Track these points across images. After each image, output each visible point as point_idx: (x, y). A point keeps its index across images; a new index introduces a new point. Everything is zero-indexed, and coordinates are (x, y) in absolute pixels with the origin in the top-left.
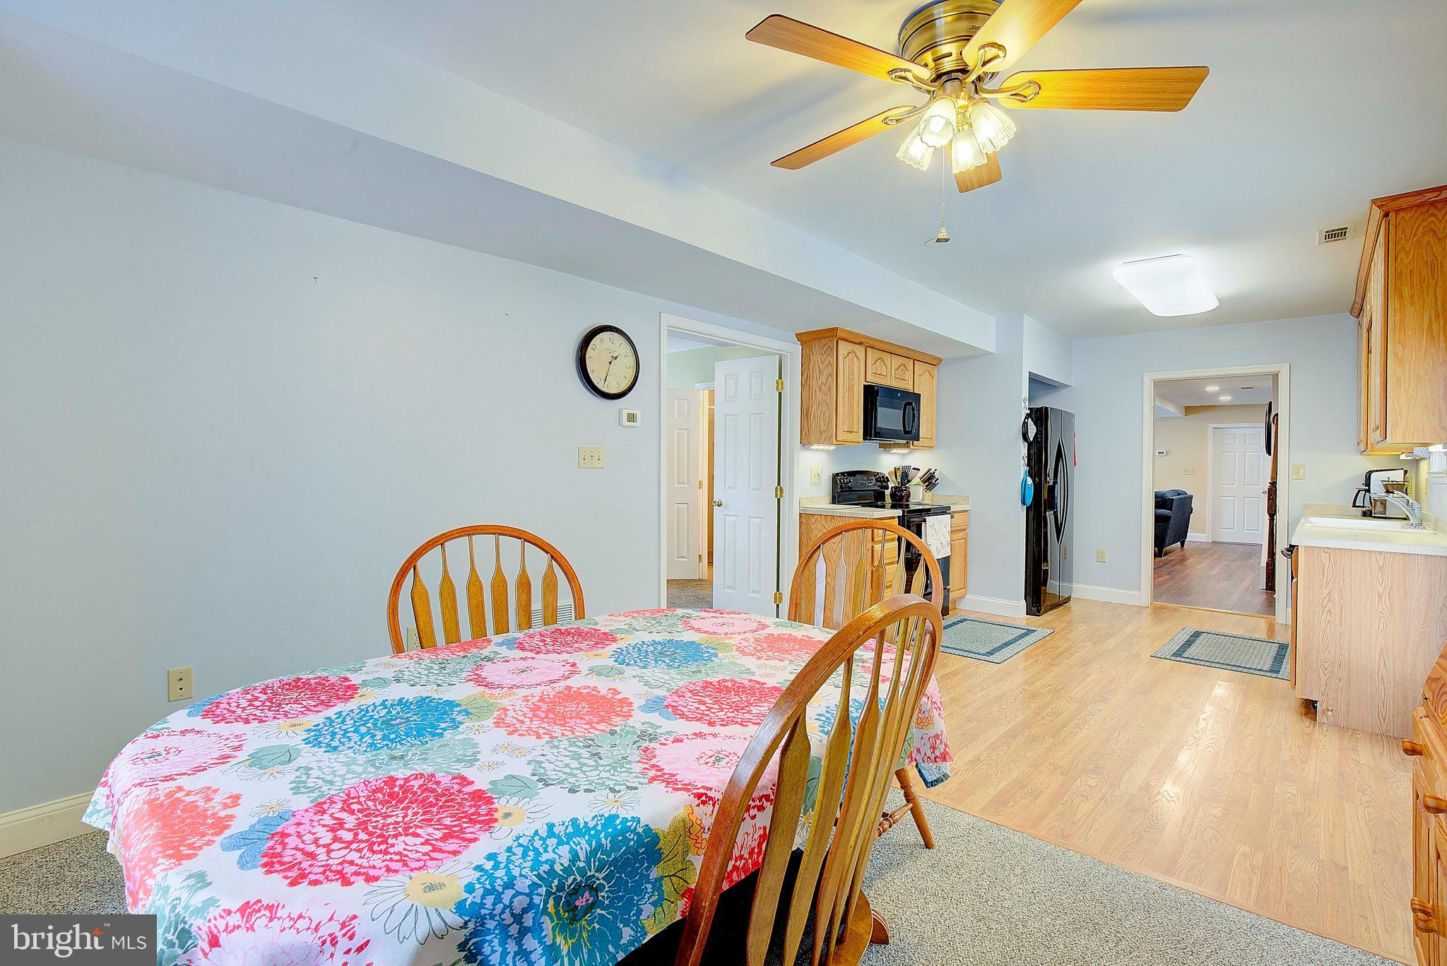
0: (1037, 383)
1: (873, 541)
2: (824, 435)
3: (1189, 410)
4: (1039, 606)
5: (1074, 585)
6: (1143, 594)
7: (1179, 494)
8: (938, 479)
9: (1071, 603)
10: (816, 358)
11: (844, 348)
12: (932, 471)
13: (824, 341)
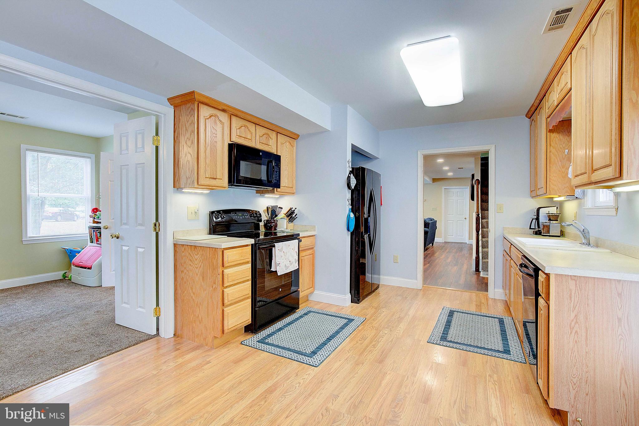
0: (357, 152)
1: (223, 266)
2: (189, 181)
3: (434, 180)
4: (358, 297)
5: (381, 277)
6: (417, 283)
7: (431, 220)
8: (296, 214)
9: (380, 289)
10: (183, 119)
11: (205, 111)
12: (293, 209)
13: (188, 105)
